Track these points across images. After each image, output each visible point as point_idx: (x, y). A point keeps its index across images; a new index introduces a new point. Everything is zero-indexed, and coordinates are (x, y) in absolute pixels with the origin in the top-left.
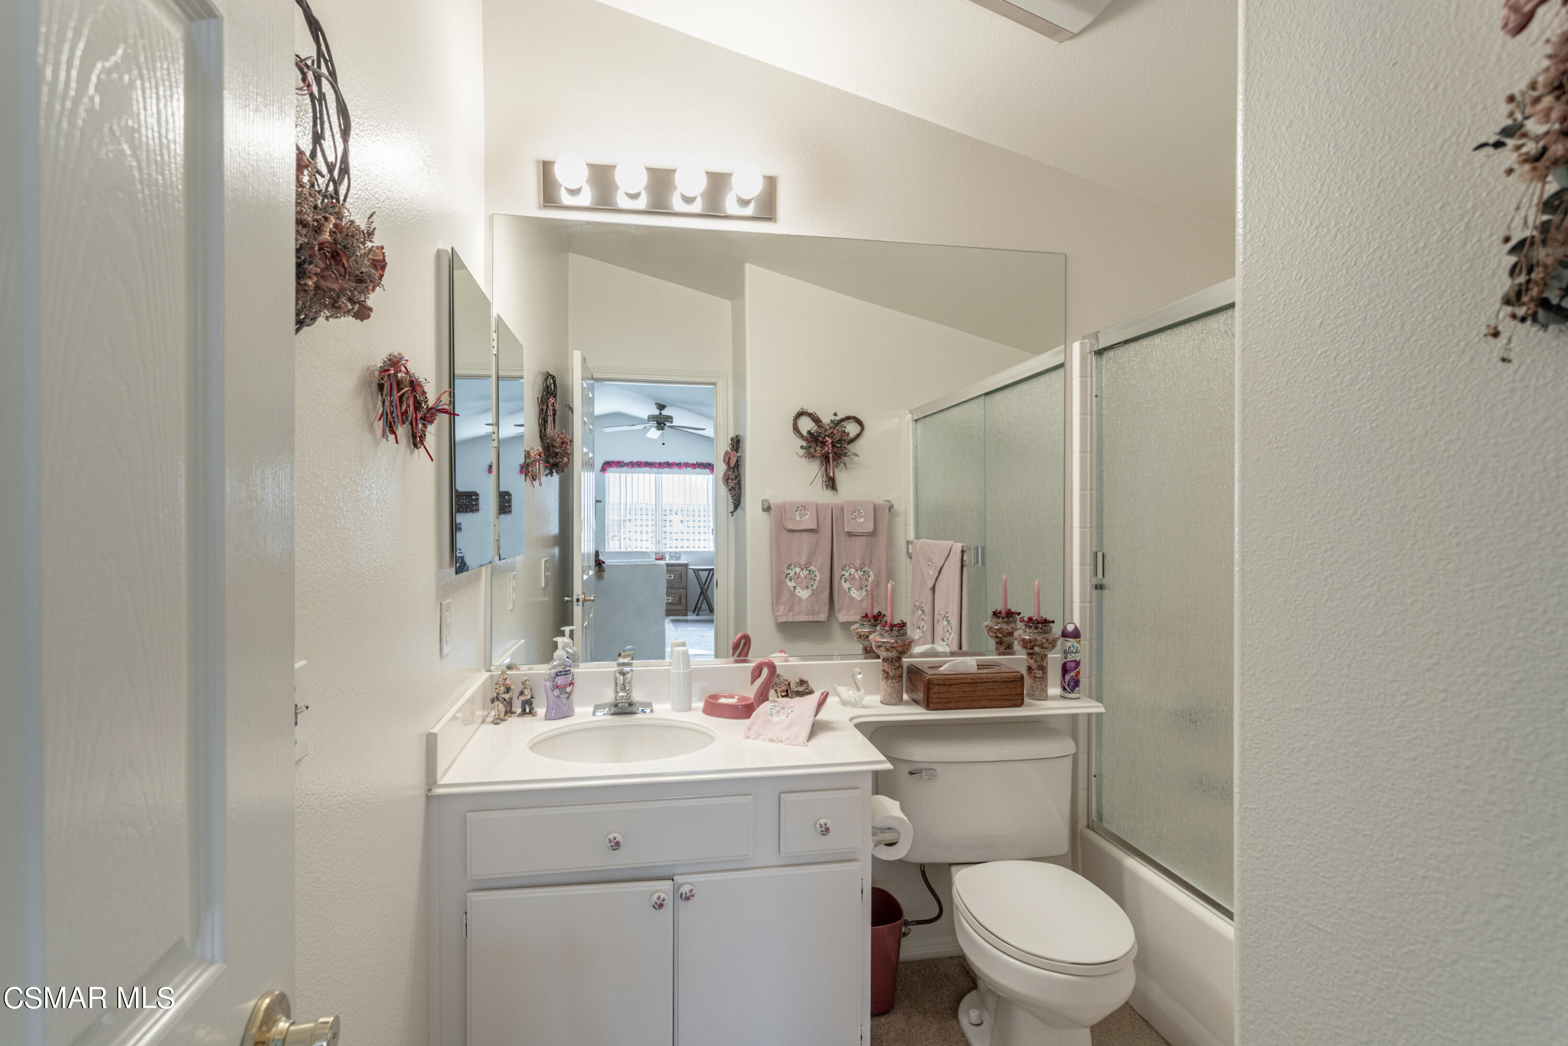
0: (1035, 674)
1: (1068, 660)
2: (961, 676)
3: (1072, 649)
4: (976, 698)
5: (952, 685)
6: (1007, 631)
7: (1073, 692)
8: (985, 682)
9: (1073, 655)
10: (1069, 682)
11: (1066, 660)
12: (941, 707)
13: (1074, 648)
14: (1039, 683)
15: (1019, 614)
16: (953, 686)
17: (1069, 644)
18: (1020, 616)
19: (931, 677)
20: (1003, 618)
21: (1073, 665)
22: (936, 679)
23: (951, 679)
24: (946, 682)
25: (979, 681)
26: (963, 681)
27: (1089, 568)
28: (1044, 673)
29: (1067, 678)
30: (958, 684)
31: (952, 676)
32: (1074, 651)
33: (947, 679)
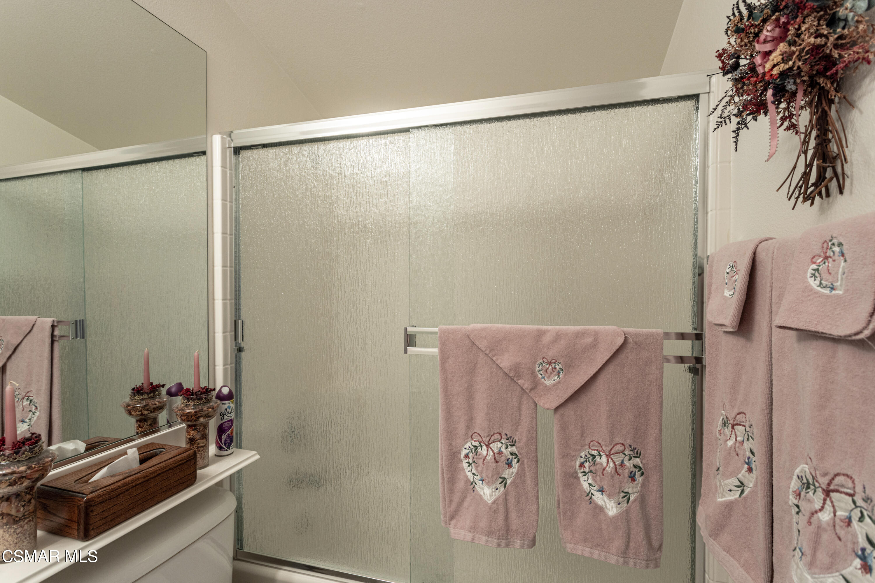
0: (198, 444)
1: (224, 421)
2: (130, 478)
3: (228, 410)
4: (149, 497)
5: (120, 494)
6: (155, 406)
7: (229, 449)
8: (159, 474)
9: (229, 415)
10: (226, 441)
11: (223, 421)
12: (106, 528)
13: (230, 409)
14: (202, 452)
15: (163, 386)
16: (122, 495)
17: (226, 406)
18: (166, 387)
19: (90, 496)
20: (148, 394)
21: (228, 424)
22: (99, 496)
23: (119, 487)
24: (112, 494)
25: (152, 476)
26: (134, 484)
27: (230, 335)
28: (206, 440)
29: (224, 437)
30: (127, 490)
31: (119, 484)
32: (230, 411)
33: (113, 490)
